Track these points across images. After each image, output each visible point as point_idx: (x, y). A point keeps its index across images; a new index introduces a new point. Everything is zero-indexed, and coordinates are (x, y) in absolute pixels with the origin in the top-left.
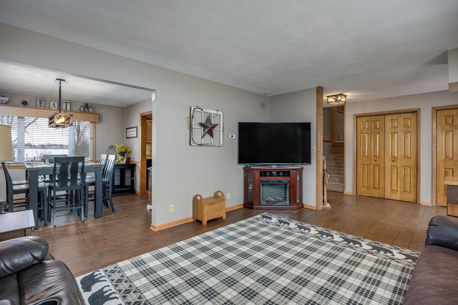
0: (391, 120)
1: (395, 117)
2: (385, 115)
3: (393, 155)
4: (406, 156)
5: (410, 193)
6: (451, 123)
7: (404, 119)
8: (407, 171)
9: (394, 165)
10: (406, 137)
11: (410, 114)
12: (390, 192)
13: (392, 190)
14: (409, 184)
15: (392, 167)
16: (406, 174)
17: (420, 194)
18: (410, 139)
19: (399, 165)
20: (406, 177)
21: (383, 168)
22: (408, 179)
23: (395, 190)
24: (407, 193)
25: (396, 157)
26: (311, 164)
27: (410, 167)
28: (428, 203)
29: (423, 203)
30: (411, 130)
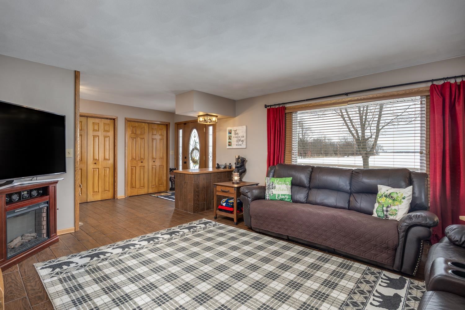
0: (93, 123)
1: (97, 121)
2: (87, 117)
3: (95, 158)
4: (106, 158)
5: (109, 191)
6: (135, 132)
7: (104, 124)
8: (107, 172)
9: (95, 167)
10: (106, 141)
11: (109, 120)
12: (93, 194)
13: (94, 192)
14: (108, 184)
15: (94, 169)
16: (106, 174)
17: (117, 190)
18: (109, 143)
19: (100, 167)
20: (106, 177)
21: (86, 171)
22: (107, 179)
23: (97, 192)
24: (106, 192)
25: (98, 159)
26: (66, 173)
27: (109, 168)
28: (122, 197)
29: (120, 197)
30: (109, 135)
